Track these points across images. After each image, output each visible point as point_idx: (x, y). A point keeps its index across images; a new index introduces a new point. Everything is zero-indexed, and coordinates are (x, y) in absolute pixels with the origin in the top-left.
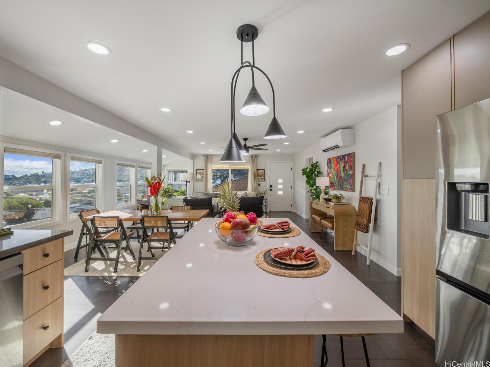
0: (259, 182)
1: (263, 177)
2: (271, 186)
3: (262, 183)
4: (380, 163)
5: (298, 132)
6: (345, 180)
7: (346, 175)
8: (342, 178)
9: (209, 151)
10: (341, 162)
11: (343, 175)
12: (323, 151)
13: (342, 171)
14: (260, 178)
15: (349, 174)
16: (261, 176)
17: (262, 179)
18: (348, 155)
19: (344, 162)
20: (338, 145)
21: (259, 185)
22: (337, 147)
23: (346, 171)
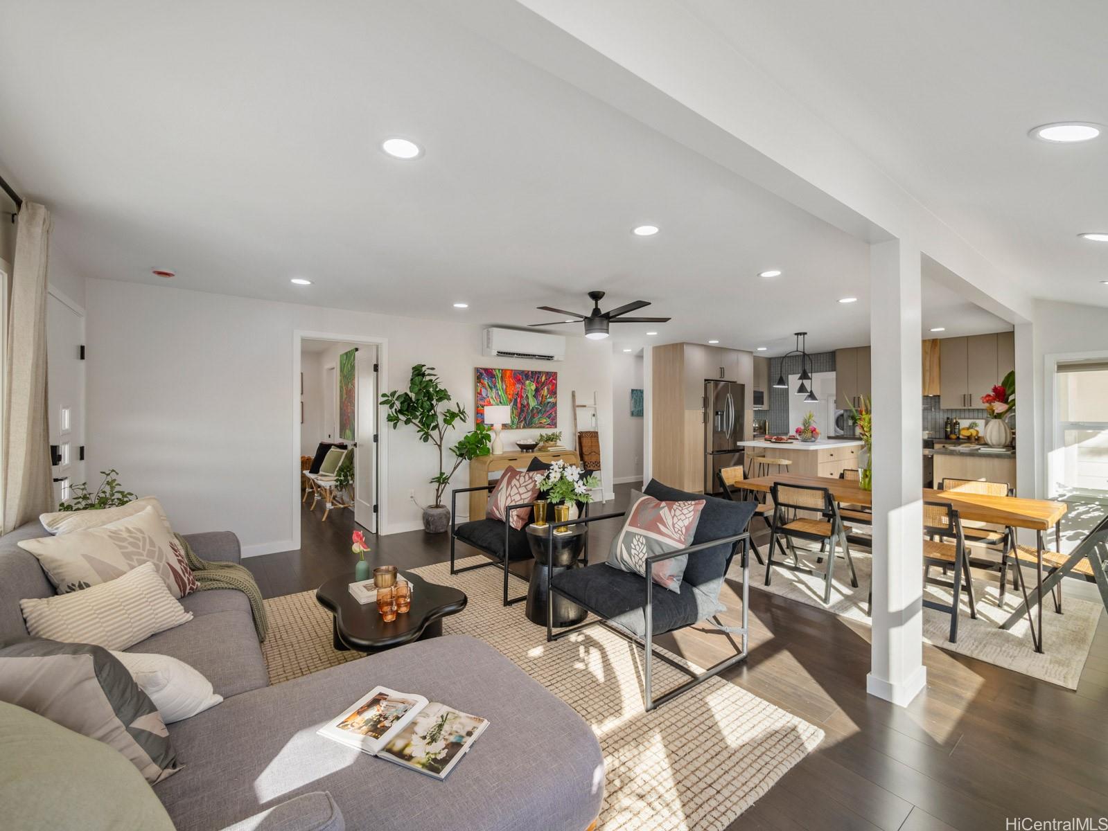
4: (595, 393)
6: (539, 411)
7: (541, 403)
8: (531, 408)
10: (527, 382)
11: (533, 403)
12: (499, 352)
13: (530, 396)
15: (549, 403)
18: (547, 373)
19: (537, 383)
23: (542, 398)
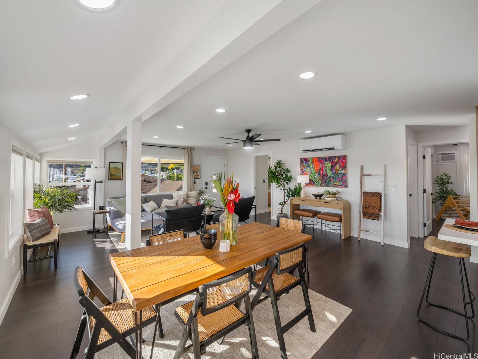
0: (195, 179)
1: (198, 174)
2: (207, 184)
3: (197, 181)
4: (385, 165)
5: (305, 132)
6: (334, 178)
7: (335, 174)
8: (329, 176)
9: (154, 138)
10: (326, 163)
11: (330, 173)
12: (303, 151)
13: (328, 170)
14: (195, 174)
15: (341, 173)
16: (197, 173)
17: (198, 175)
18: (339, 157)
19: (333, 163)
20: (334, 148)
21: (195, 183)
22: (333, 149)
23: (336, 171)
